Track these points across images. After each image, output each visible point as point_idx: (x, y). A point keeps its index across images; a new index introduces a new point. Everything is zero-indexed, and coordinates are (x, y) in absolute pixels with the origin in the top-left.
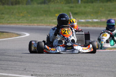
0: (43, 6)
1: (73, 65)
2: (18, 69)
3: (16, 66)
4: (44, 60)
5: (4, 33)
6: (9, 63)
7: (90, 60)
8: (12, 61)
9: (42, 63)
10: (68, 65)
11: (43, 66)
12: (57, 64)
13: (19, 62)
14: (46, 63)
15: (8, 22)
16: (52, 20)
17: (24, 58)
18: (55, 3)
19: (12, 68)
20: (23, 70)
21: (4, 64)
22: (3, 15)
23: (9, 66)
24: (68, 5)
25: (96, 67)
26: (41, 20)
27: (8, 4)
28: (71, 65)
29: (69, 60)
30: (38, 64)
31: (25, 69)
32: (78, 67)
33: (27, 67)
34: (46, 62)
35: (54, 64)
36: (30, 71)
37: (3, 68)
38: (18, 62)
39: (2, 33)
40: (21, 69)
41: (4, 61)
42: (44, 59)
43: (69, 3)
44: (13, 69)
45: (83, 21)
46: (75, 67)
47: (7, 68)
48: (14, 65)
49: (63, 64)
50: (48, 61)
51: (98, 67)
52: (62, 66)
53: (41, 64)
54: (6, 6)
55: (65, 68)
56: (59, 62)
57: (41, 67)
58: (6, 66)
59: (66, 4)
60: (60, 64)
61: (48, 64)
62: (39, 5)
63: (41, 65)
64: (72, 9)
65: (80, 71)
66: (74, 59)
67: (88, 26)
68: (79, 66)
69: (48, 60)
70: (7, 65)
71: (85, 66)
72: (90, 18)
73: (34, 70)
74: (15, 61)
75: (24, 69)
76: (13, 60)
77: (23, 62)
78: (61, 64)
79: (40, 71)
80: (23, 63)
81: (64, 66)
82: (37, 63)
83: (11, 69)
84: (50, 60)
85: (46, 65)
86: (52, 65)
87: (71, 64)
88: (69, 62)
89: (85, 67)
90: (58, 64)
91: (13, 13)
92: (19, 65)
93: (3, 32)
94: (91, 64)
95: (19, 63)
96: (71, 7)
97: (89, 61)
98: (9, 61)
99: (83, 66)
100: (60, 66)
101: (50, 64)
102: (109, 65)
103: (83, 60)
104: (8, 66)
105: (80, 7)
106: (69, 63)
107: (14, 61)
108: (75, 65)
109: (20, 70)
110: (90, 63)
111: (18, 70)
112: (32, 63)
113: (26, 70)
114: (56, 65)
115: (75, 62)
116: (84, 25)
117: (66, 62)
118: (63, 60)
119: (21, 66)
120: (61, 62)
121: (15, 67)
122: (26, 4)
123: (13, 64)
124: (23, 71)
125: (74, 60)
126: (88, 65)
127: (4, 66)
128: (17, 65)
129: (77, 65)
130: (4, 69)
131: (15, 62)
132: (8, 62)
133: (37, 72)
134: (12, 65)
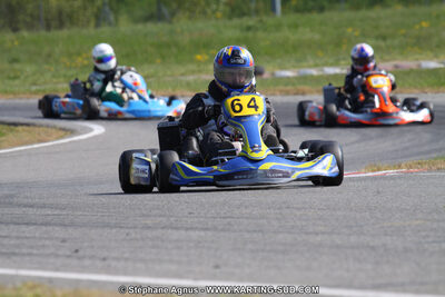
1: (240, 231)
2: (52, 250)
3: (47, 242)
4: (143, 215)
5: (20, 128)
6: (24, 232)
7: (299, 209)
8: (35, 224)
9: (135, 228)
10: (223, 230)
11: (138, 236)
12: (187, 229)
13: (60, 225)
14: (149, 227)
15: (34, 88)
16: (183, 75)
17: (79, 213)
19: (32, 247)
20: (68, 253)
21: (5, 237)
22: (17, 66)
23: (25, 241)
24: (236, 21)
25: (317, 234)
28: (235, 231)
29: (229, 214)
30: (122, 230)
31: (77, 251)
32: (255, 235)
33: (86, 244)
34: (149, 222)
35: (177, 229)
36: (92, 257)
37: (4, 251)
38: (57, 228)
39: (12, 127)
40: (60, 253)
41: (7, 224)
42: (145, 212)
43: (243, 15)
44: (35, 252)
45: (289, 74)
46: (247, 235)
47: (17, 251)
48: (41, 238)
49: (207, 229)
50: (159, 219)
51: (323, 233)
52: (202, 233)
53: (131, 230)
55: (213, 241)
56: (196, 220)
57: (130, 240)
58: (13, 242)
59: (230, 16)
60: (196, 229)
61: (157, 228)
62: (140, 27)
63: (133, 236)
64: (250, 34)
65: (263, 251)
66: (246, 207)
67: (303, 94)
68: (259, 231)
69: (160, 216)
70: (18, 238)
71: (281, 232)
72: (311, 63)
73: (105, 254)
74: (46, 224)
75: (74, 250)
76: (40, 222)
77: (72, 225)
79: (126, 255)
80: (70, 230)
81: (210, 233)
82: (121, 227)
83: (30, 251)
84: (164, 216)
85: (149, 234)
86: (170, 231)
87: (236, 227)
88: (229, 220)
89: (280, 236)
90: (192, 229)
91: (49, 56)
92: (56, 238)
93: (15, 124)
94: (304, 223)
95: (59, 232)
96: (249, 28)
97: (298, 213)
98: (27, 224)
99: (275, 232)
100: (194, 234)
101: (163, 228)
102: (361, 226)
103: (278, 211)
104: (19, 242)
105: (278, 27)
106: (229, 224)
107: (42, 224)
108: (248, 232)
109: (57, 256)
110: (298, 223)
111: (52, 254)
112: (103, 227)
113: (81, 253)
114: (183, 232)
115: (247, 218)
116: (290, 88)
117: (218, 220)
118: (209, 215)
120: (202, 219)
121: (43, 246)
123: (37, 235)
124: (69, 256)
125: (248, 211)
126: (293, 227)
127: (6, 241)
128: (50, 239)
129: (255, 231)
130: (4, 254)
131: (44, 228)
132: (23, 228)
134: (34, 237)
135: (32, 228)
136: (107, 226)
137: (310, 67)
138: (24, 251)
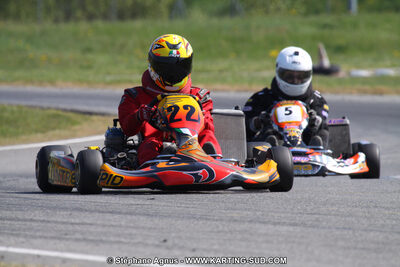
0: (227, 22)
1: (330, 228)
2: (140, 239)
3: (134, 231)
4: (228, 209)
5: (95, 118)
6: (109, 220)
7: (388, 209)
8: (120, 213)
9: (221, 220)
10: (312, 226)
11: (226, 229)
12: (275, 224)
13: (144, 214)
14: (235, 221)
15: (108, 79)
16: (259, 70)
17: (163, 203)
18: (267, 12)
19: (119, 235)
20: (157, 243)
21: (91, 224)
22: (90, 56)
23: (112, 229)
24: (313, 18)
26: (221, 71)
27: (105, 17)
28: (324, 228)
29: (315, 211)
30: (209, 223)
31: (165, 241)
32: (346, 232)
33: (173, 235)
34: (235, 215)
35: (264, 223)
36: (181, 248)
37: (91, 238)
38: (142, 218)
39: (87, 116)
40: (149, 242)
41: (91, 212)
42: (230, 205)
43: (317, 12)
44: (123, 240)
45: (364, 73)
46: (338, 233)
47: (104, 238)
48: (127, 227)
49: (295, 225)
50: (245, 213)
52: (291, 229)
53: (217, 223)
54: (100, 24)
55: (302, 237)
56: (283, 215)
57: (219, 232)
58: (100, 229)
59: (306, 14)
60: (284, 224)
61: (244, 222)
62: (215, 21)
63: (221, 228)
64: (326, 32)
65: (355, 248)
66: (333, 205)
67: (381, 93)
68: (350, 229)
69: (246, 209)
70: (104, 226)
71: (371, 230)
72: (388, 63)
73: (195, 246)
74: (131, 214)
75: (162, 239)
76: (124, 211)
77: (156, 215)
78: (291, 225)
79: (216, 247)
80: (156, 220)
81: (298, 229)
82: (207, 219)
83: (117, 239)
84: (249, 210)
85: (237, 226)
86: (258, 225)
87: (324, 224)
88: (317, 216)
89: (372, 234)
90: (279, 223)
91: (123, 46)
92: (143, 228)
93: (90, 113)
94: (394, 222)
95: (143, 221)
96: (325, 26)
97: (387, 212)
98: (111, 212)
99: (365, 230)
100: (283, 229)
101: (251, 221)
103: (365, 209)
104: (105, 230)
105: (355, 25)
106: (317, 220)
107: (126, 213)
108: (338, 228)
109: (147, 245)
110: (388, 222)
111: (139, 243)
112: (189, 218)
113: (169, 243)
114: (271, 226)
115: (335, 215)
116: (367, 87)
117: (305, 216)
118: (296, 211)
119: (150, 229)
120: (289, 215)
121: (130, 234)
122: (171, 17)
123: (123, 223)
124: (158, 246)
125: (335, 208)
126: (383, 226)
127: (92, 229)
128: (137, 228)
129: (345, 228)
130: (92, 241)
131: (129, 217)
132: (108, 216)
133: (204, 250)
134: (120, 226)
135: (116, 216)
136: (193, 217)
137: (387, 67)
138: (112, 239)
